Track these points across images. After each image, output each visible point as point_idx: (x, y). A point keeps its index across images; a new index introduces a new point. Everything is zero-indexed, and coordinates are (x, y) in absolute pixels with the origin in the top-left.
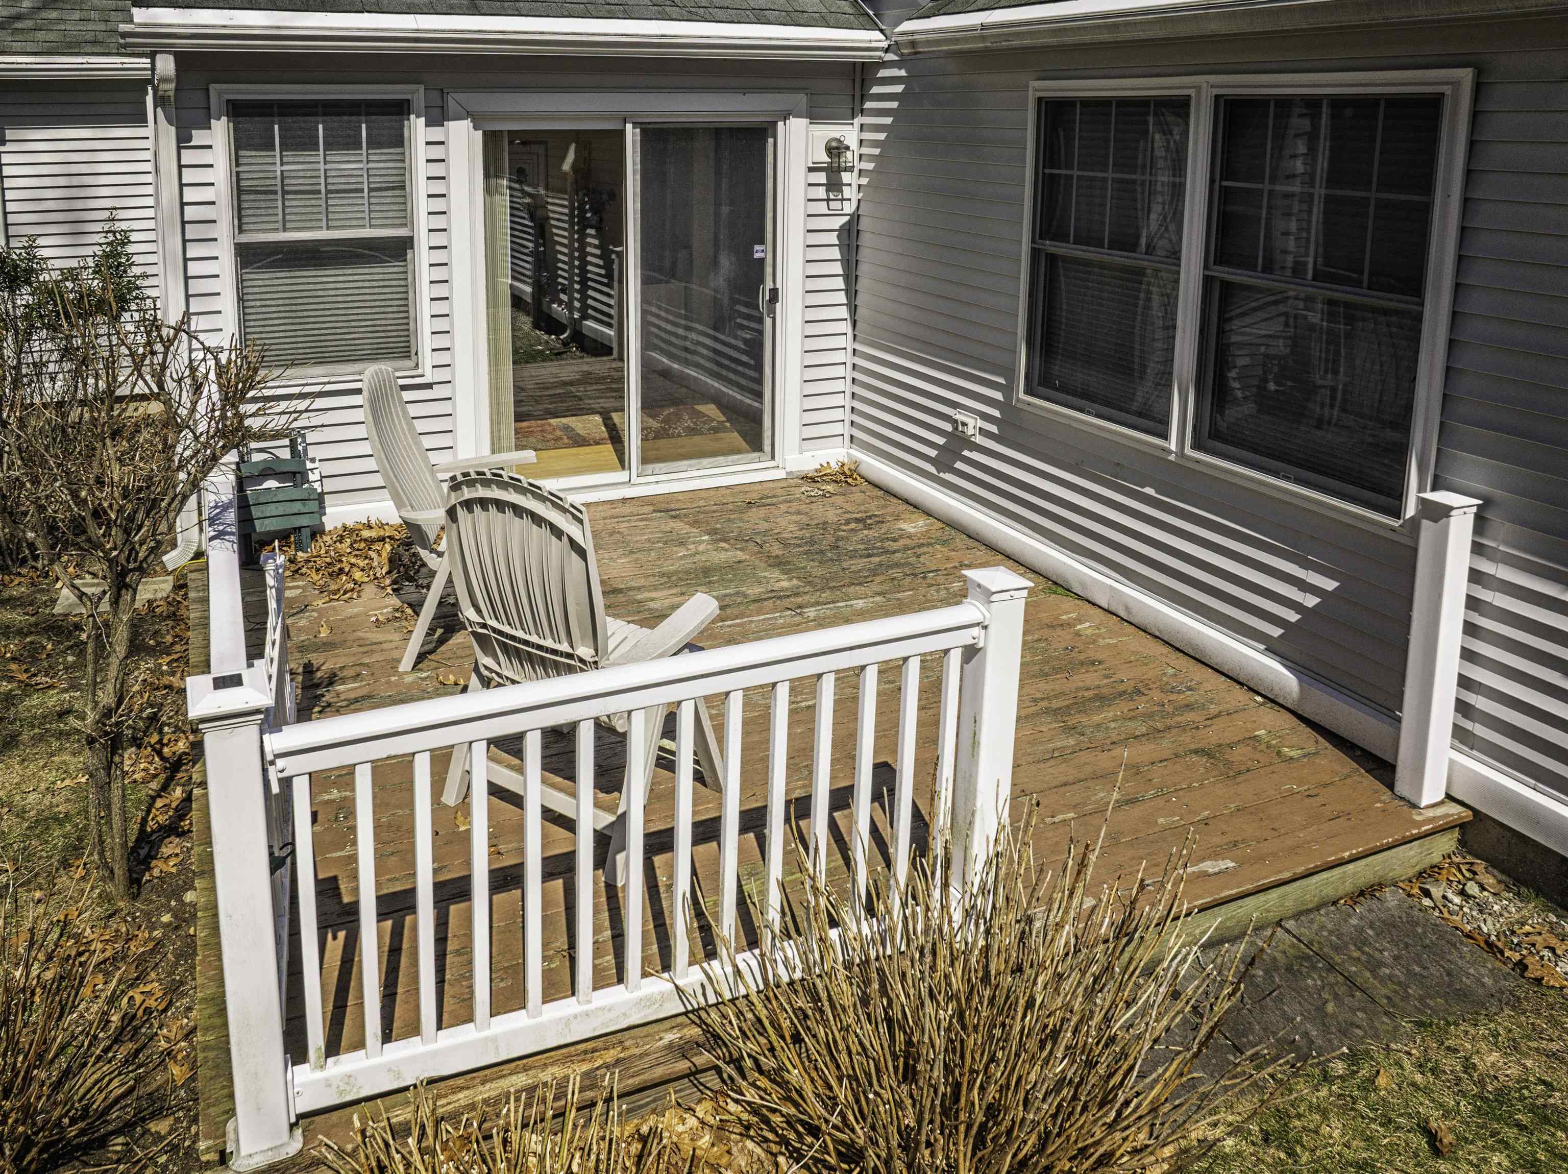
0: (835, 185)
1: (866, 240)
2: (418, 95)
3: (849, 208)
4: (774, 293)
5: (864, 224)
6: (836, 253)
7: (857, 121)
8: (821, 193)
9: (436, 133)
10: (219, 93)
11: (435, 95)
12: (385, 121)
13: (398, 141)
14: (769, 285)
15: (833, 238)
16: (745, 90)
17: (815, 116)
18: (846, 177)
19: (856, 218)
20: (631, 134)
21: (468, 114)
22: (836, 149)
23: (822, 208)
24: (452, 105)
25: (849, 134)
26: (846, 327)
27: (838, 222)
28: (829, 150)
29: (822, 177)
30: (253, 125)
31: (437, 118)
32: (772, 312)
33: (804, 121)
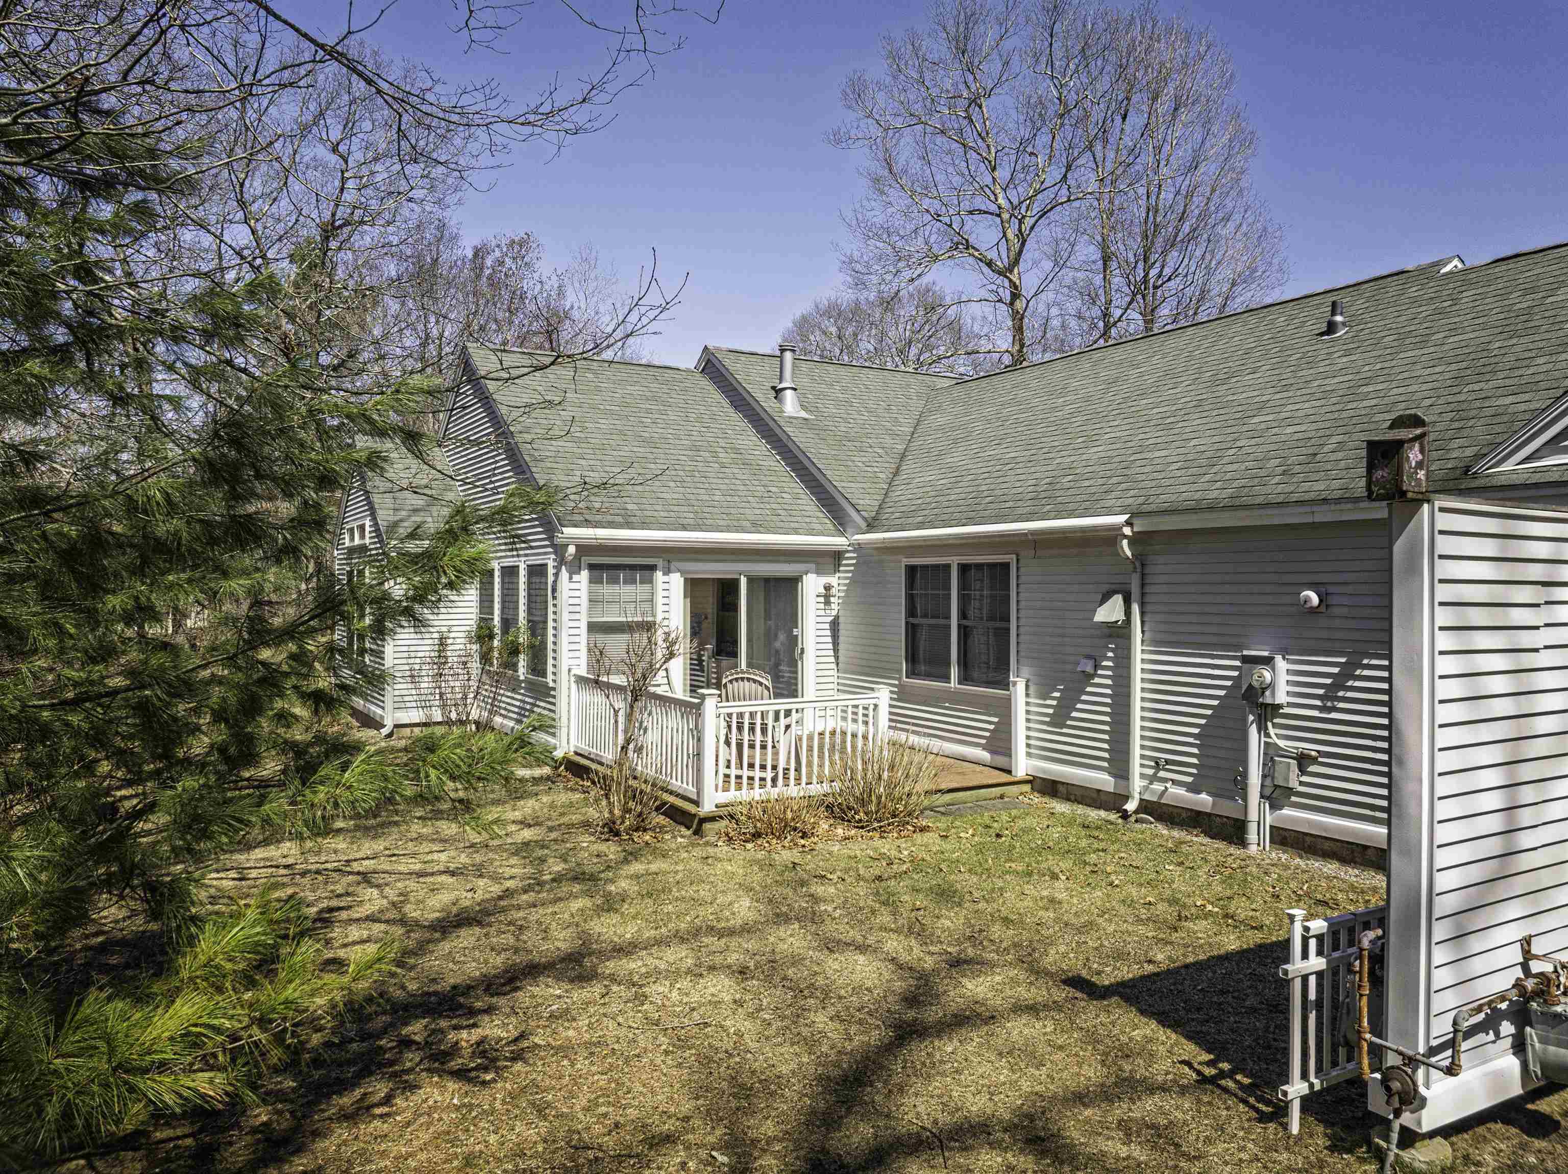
0: (827, 603)
1: (841, 626)
2: (660, 563)
3: (834, 613)
4: (802, 649)
5: (841, 620)
6: (828, 633)
7: (837, 575)
8: (822, 606)
9: (666, 578)
10: (585, 560)
11: (666, 563)
12: (647, 573)
13: (651, 581)
14: (800, 646)
15: (827, 626)
16: (789, 562)
17: (819, 573)
18: (832, 599)
19: (837, 617)
20: (743, 581)
21: (679, 571)
22: (828, 588)
23: (822, 613)
24: (672, 567)
25: (833, 580)
26: (834, 666)
27: (830, 619)
28: (825, 588)
29: (822, 599)
30: (596, 573)
31: (667, 572)
32: (801, 658)
33: (815, 575)
